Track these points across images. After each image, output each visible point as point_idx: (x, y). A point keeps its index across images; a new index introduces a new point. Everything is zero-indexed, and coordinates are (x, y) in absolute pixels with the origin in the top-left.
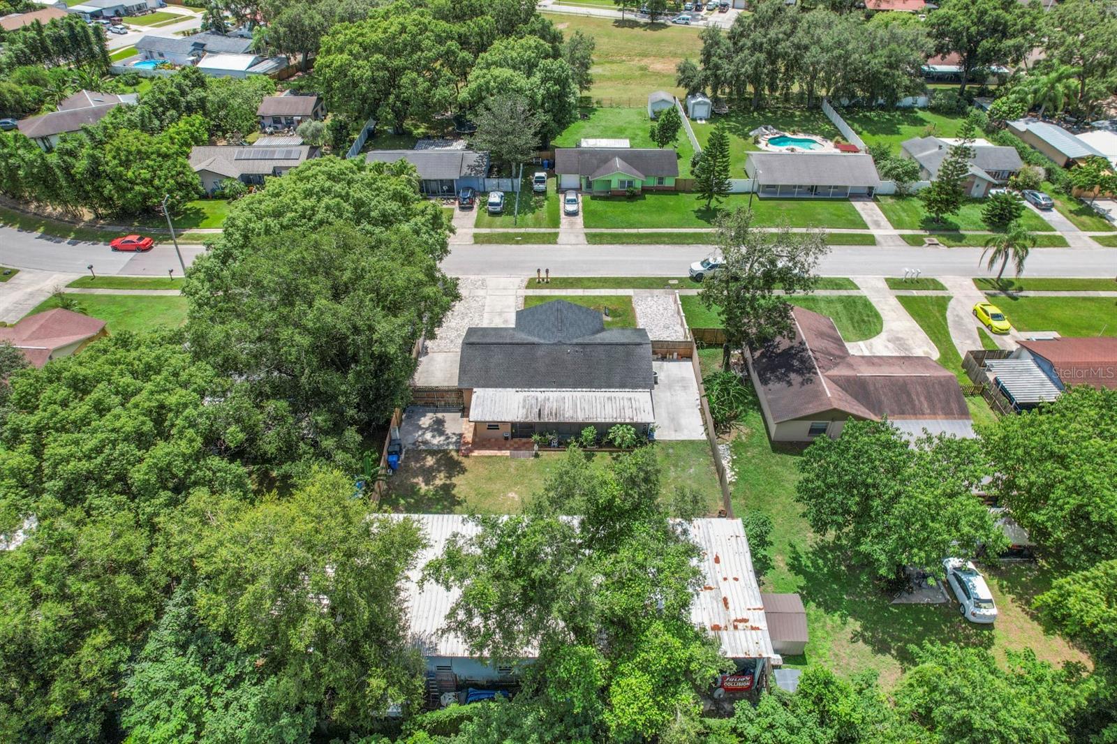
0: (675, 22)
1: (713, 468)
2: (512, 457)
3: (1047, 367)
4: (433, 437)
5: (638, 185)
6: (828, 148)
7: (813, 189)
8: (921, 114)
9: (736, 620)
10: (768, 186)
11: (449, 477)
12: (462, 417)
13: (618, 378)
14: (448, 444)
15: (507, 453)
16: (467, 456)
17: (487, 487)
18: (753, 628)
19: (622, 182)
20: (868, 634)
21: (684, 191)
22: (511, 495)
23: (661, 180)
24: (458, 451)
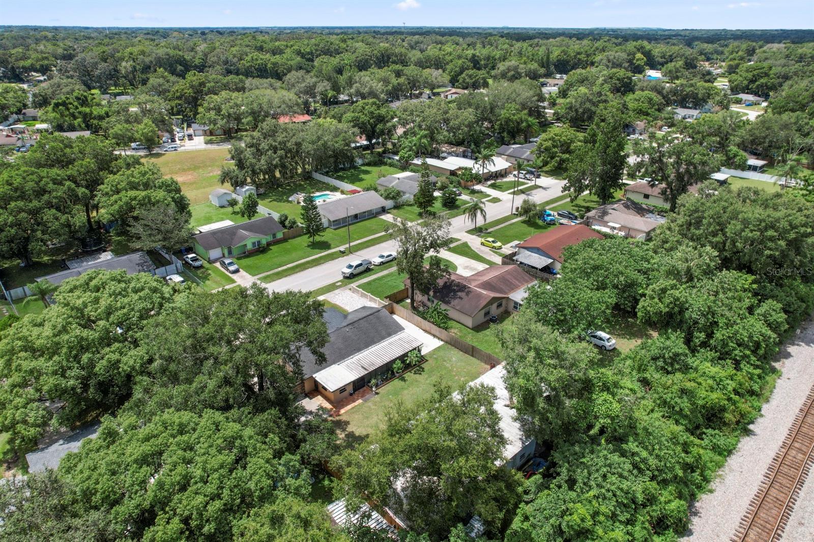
0: (166, 151)
2: (365, 401)
3: (536, 251)
5: (264, 242)
6: (338, 196)
7: (356, 216)
8: (363, 168)
10: (336, 221)
11: (344, 430)
13: (384, 333)
15: (360, 401)
16: (339, 415)
19: (254, 244)
21: (289, 239)
23: (274, 236)
24: (331, 416)
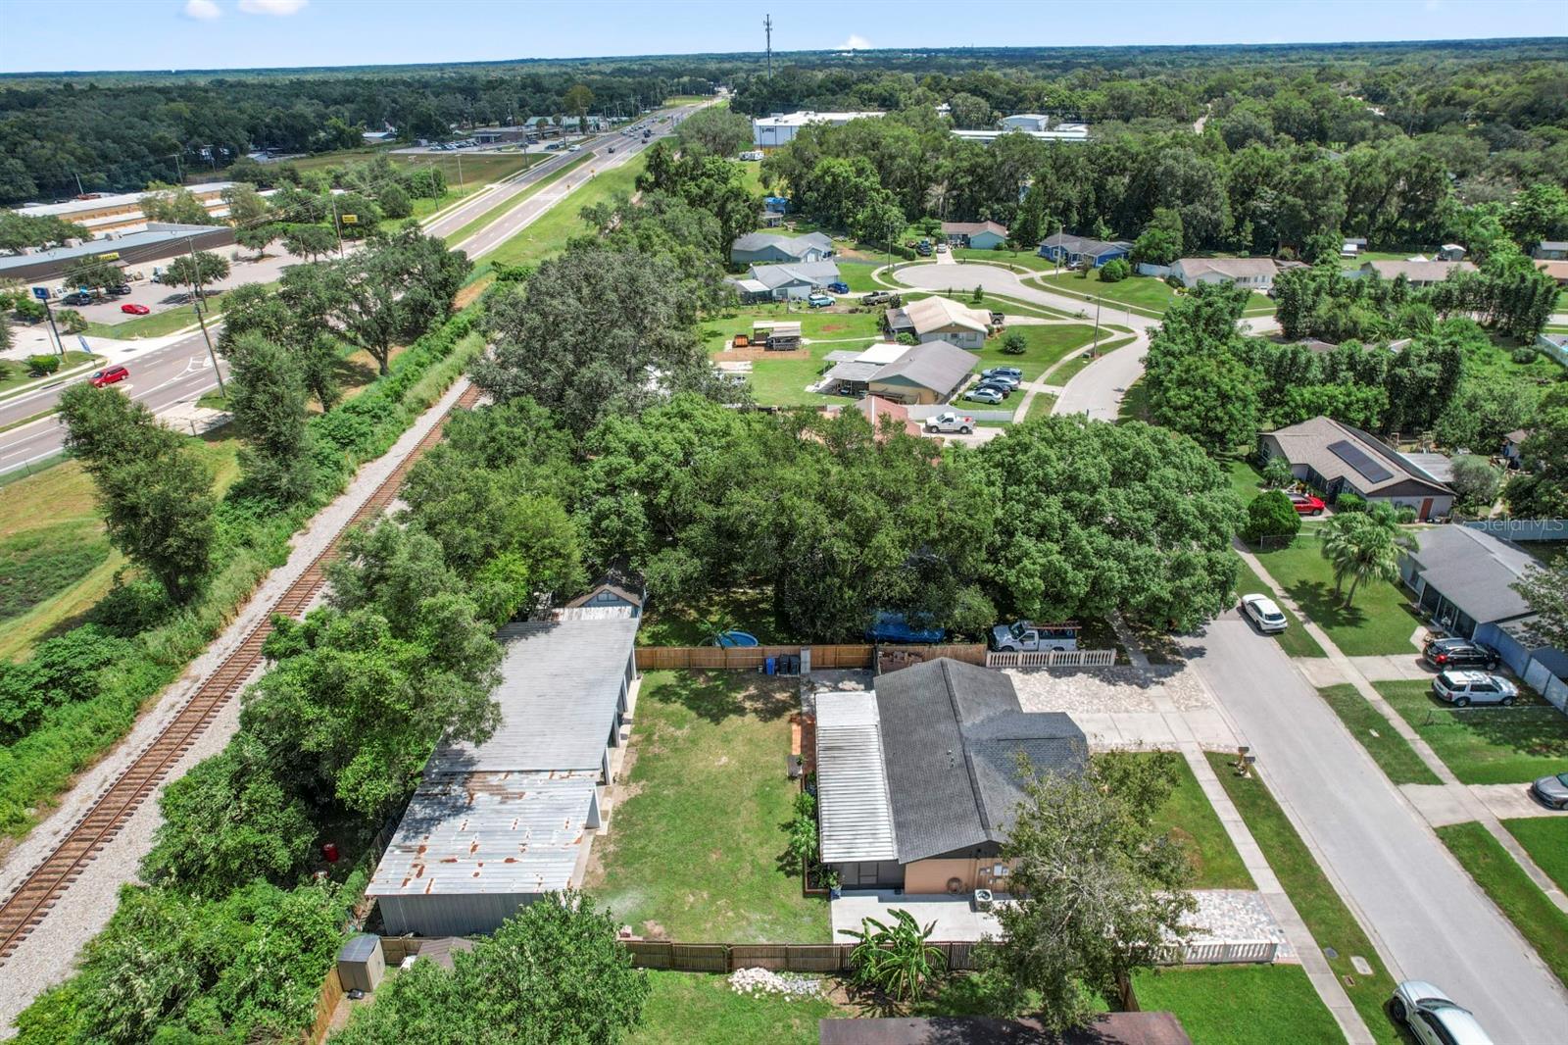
9: (423, 867)
16: (791, 721)
17: (738, 740)
18: (406, 881)
22: (724, 759)
24: (799, 714)
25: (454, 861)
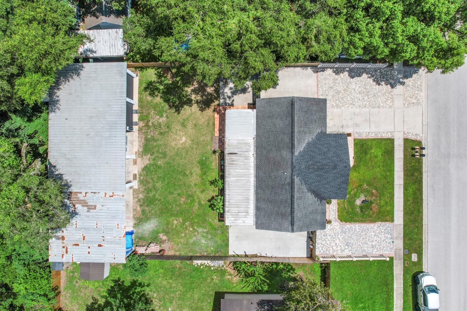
1: (205, 254)
4: (231, 89)
9: (67, 248)
12: (249, 104)
14: (224, 99)
16: (214, 110)
17: (190, 125)
18: (63, 255)
20: (96, 306)
22: (184, 139)
24: (219, 105)
25: (78, 245)
